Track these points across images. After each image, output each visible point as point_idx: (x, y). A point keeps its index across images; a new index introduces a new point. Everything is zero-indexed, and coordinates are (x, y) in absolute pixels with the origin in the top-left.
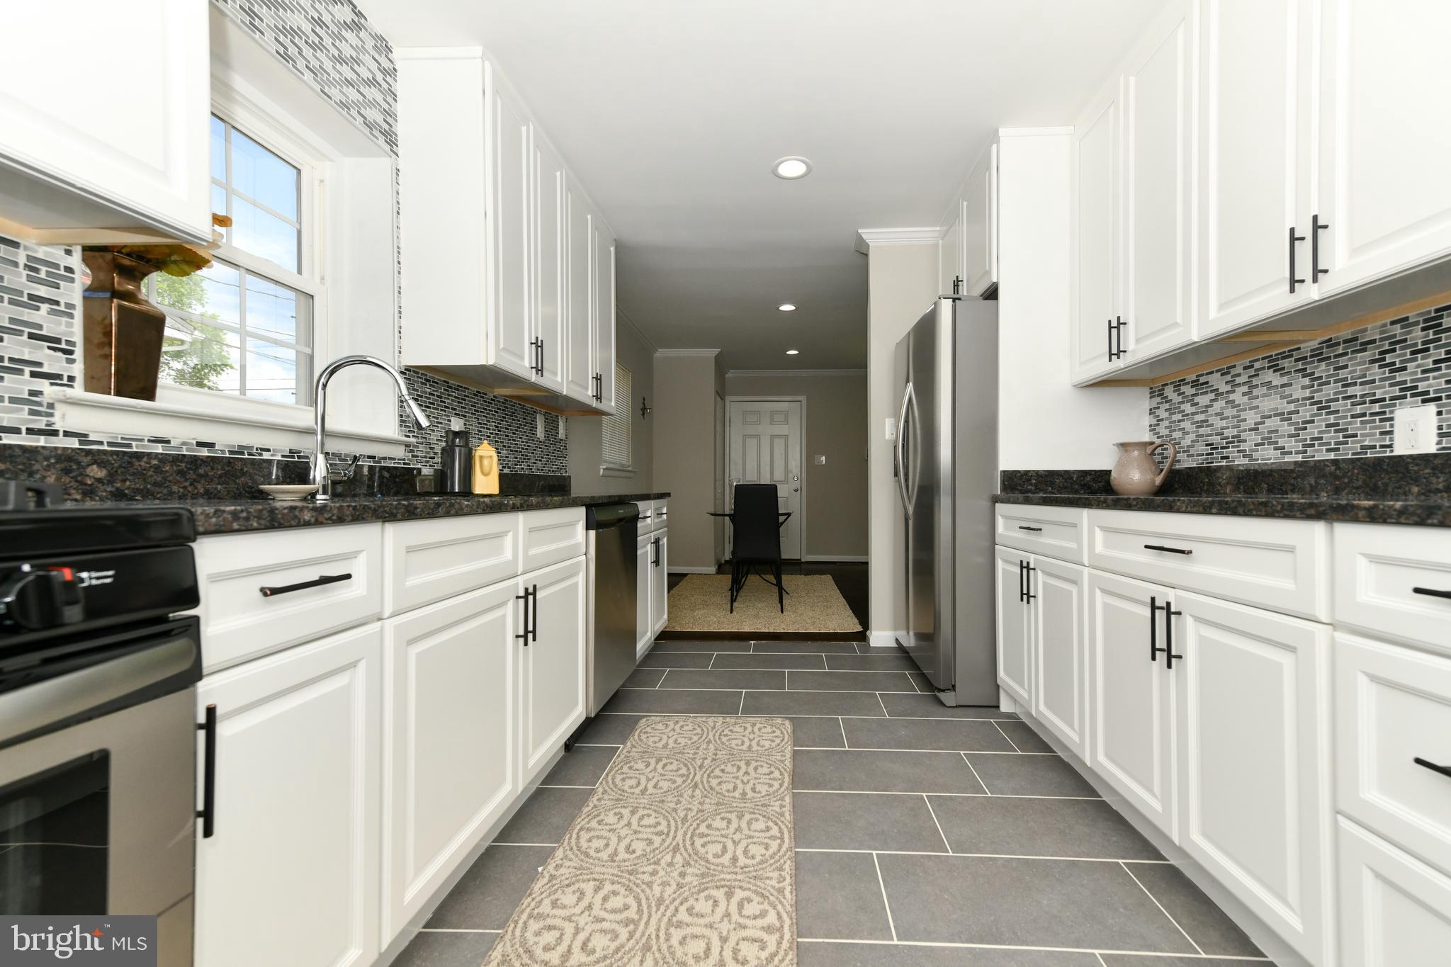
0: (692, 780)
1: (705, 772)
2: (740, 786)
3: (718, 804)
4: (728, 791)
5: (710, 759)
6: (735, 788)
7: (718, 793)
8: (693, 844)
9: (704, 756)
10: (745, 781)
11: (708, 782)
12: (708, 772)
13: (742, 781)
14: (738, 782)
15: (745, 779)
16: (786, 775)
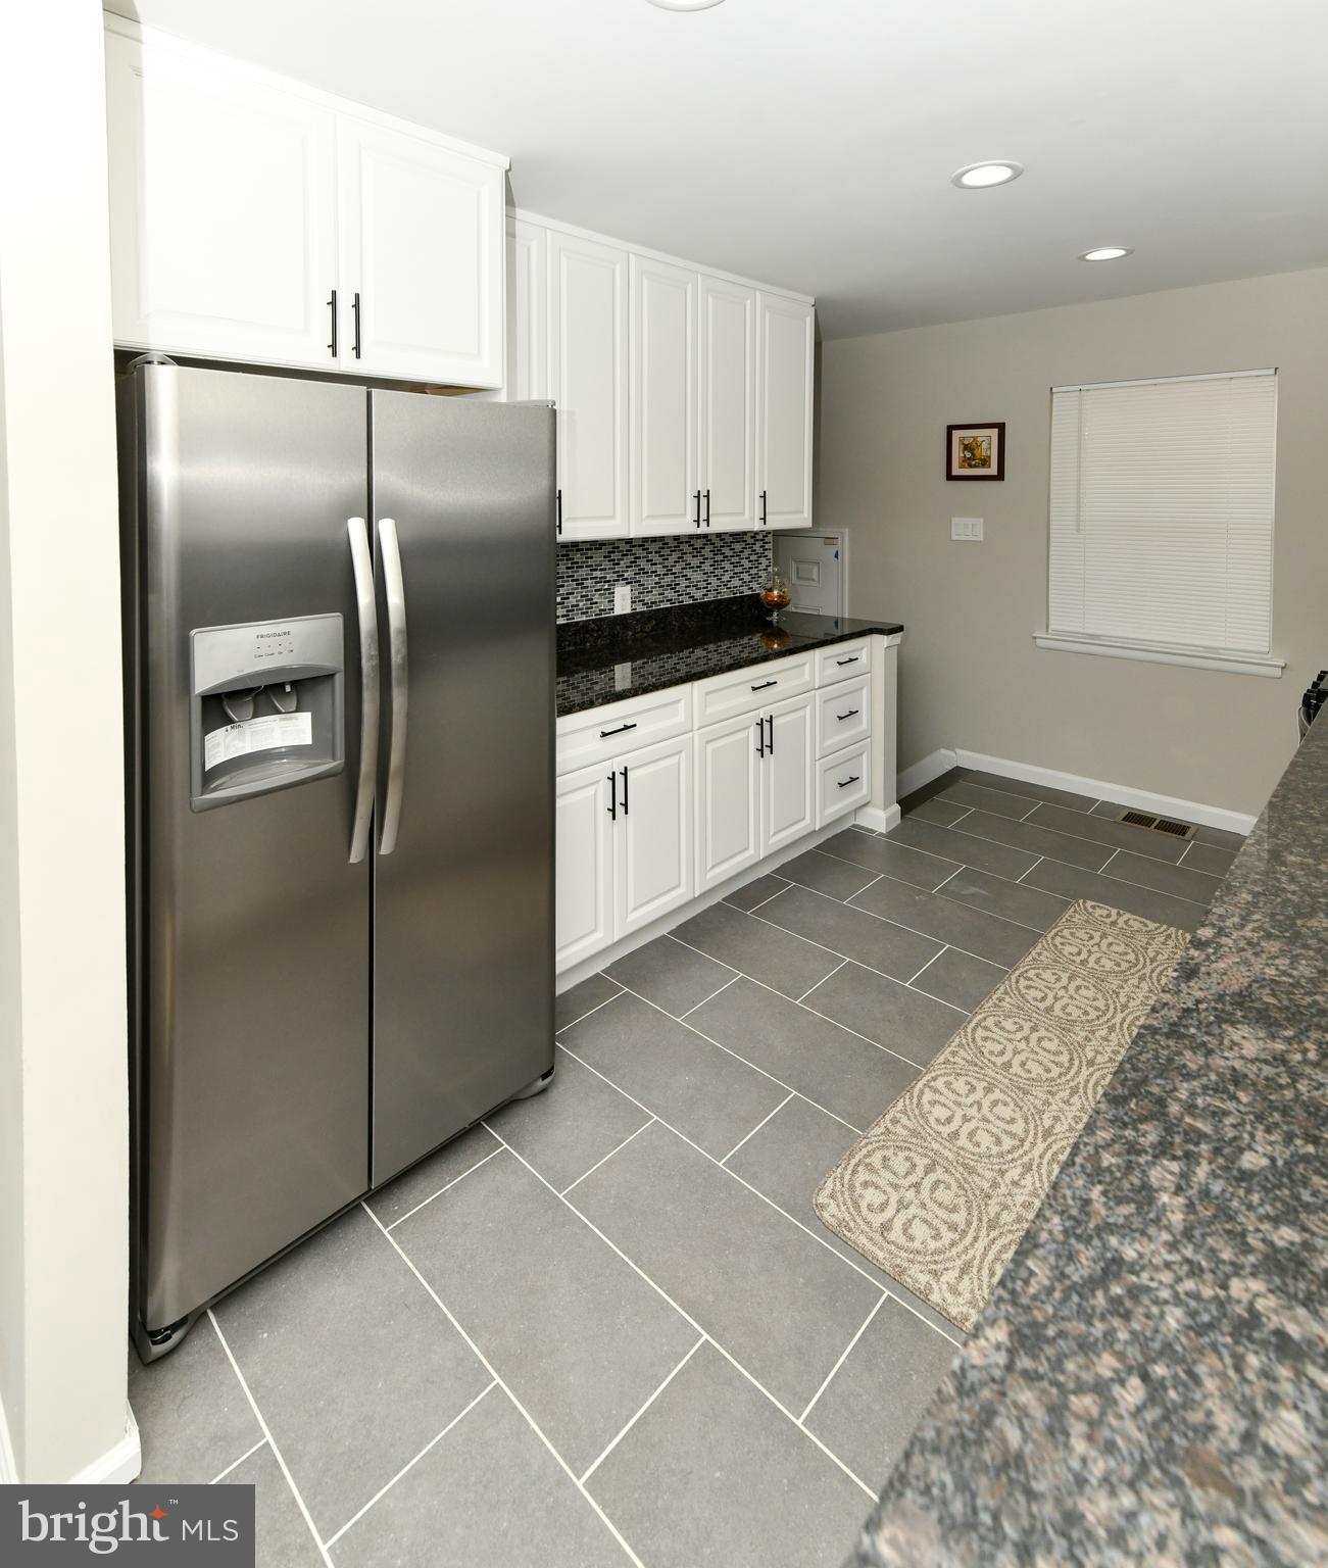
0: (1049, 1147)
1: (1026, 1153)
2: (986, 1103)
3: (1026, 1093)
4: (1006, 1104)
5: (1008, 1177)
6: (995, 1103)
7: (1021, 1108)
8: (1071, 1059)
9: (1015, 1190)
10: (975, 1107)
11: (1027, 1131)
12: (1021, 1151)
13: (979, 1110)
14: (985, 1110)
15: (973, 1112)
16: (916, 1091)
